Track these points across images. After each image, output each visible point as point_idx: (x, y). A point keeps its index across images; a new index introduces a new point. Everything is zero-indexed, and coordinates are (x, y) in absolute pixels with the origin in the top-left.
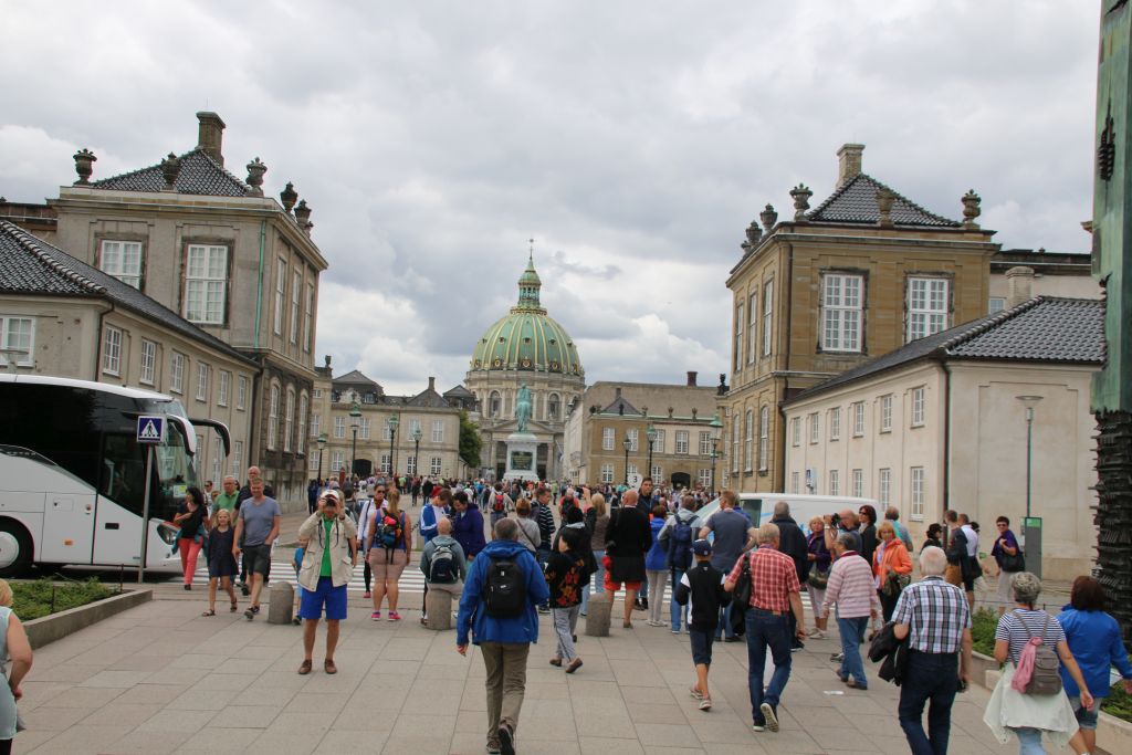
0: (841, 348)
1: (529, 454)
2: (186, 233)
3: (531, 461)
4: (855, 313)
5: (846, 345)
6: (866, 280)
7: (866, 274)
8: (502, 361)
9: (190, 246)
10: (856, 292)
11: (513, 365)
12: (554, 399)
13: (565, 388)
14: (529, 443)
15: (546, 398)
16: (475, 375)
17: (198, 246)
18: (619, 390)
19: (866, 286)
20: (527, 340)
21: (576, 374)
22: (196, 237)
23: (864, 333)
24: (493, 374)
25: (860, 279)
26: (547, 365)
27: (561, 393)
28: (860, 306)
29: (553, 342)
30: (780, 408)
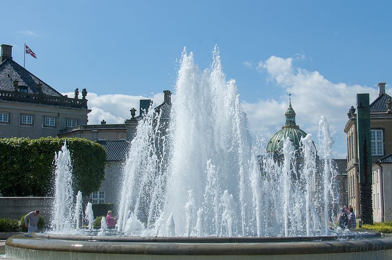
0: (377, 154)
4: (381, 143)
5: (379, 153)
6: (384, 131)
7: (383, 129)
10: (380, 136)
19: (384, 133)
23: (384, 149)
25: (382, 131)
28: (382, 140)
30: (357, 175)
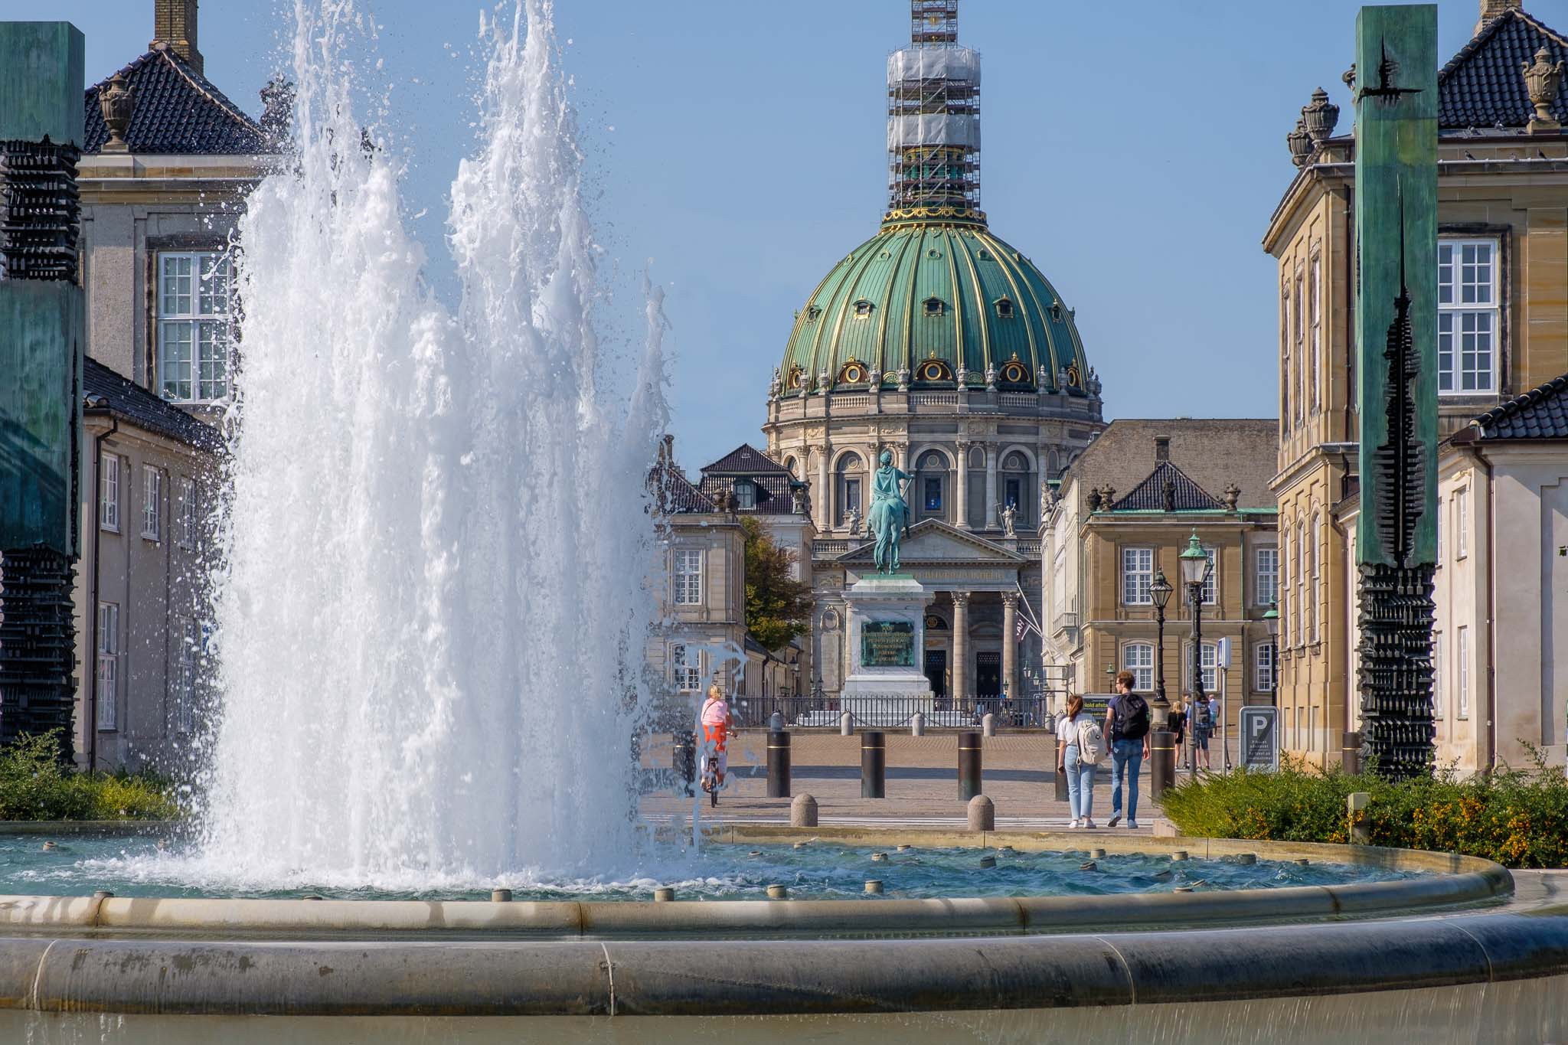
0: (1457, 391)
1: (904, 627)
2: (153, 232)
3: (910, 645)
4: (1484, 318)
5: (1468, 382)
6: (1506, 247)
7: (1504, 235)
8: (864, 366)
9: (164, 255)
10: (1484, 274)
11: (898, 375)
12: (1015, 468)
13: (1045, 435)
14: (904, 597)
15: (991, 467)
16: (792, 411)
17: (177, 255)
18: (1163, 443)
19: (1504, 260)
20: (932, 304)
21: (1076, 393)
22: (172, 237)
23: (1503, 357)
24: (841, 407)
25: (1494, 244)
26: (990, 375)
27: (1034, 447)
28: (1494, 303)
29: (1005, 306)
30: (1335, 517)
